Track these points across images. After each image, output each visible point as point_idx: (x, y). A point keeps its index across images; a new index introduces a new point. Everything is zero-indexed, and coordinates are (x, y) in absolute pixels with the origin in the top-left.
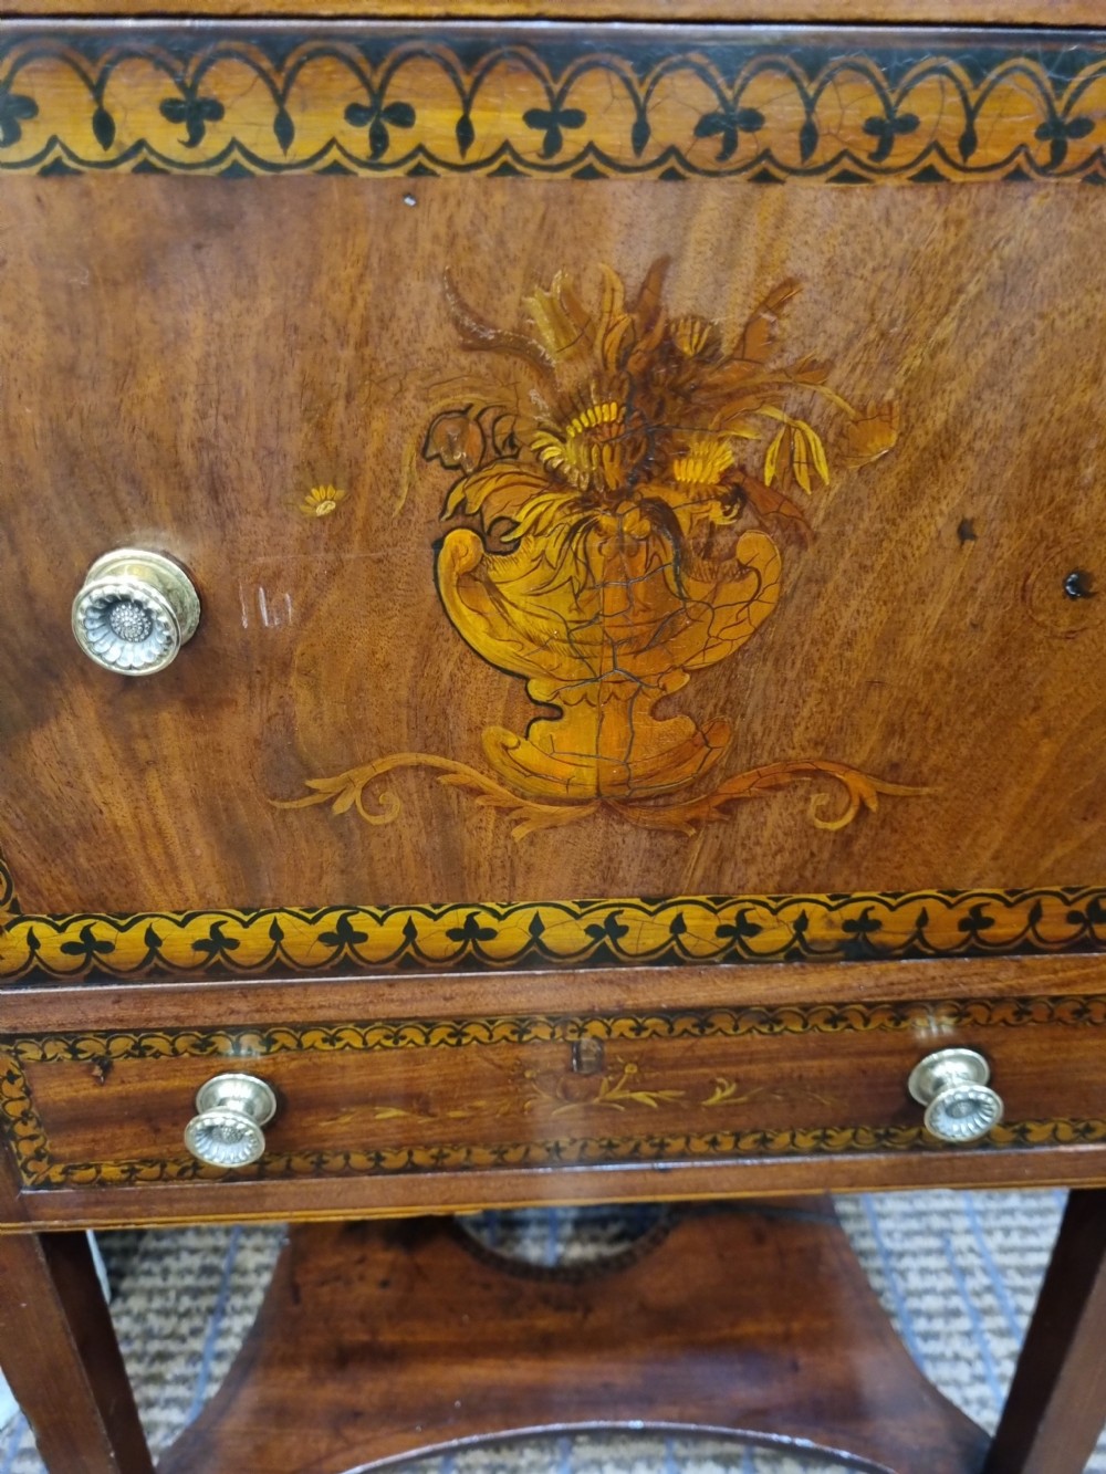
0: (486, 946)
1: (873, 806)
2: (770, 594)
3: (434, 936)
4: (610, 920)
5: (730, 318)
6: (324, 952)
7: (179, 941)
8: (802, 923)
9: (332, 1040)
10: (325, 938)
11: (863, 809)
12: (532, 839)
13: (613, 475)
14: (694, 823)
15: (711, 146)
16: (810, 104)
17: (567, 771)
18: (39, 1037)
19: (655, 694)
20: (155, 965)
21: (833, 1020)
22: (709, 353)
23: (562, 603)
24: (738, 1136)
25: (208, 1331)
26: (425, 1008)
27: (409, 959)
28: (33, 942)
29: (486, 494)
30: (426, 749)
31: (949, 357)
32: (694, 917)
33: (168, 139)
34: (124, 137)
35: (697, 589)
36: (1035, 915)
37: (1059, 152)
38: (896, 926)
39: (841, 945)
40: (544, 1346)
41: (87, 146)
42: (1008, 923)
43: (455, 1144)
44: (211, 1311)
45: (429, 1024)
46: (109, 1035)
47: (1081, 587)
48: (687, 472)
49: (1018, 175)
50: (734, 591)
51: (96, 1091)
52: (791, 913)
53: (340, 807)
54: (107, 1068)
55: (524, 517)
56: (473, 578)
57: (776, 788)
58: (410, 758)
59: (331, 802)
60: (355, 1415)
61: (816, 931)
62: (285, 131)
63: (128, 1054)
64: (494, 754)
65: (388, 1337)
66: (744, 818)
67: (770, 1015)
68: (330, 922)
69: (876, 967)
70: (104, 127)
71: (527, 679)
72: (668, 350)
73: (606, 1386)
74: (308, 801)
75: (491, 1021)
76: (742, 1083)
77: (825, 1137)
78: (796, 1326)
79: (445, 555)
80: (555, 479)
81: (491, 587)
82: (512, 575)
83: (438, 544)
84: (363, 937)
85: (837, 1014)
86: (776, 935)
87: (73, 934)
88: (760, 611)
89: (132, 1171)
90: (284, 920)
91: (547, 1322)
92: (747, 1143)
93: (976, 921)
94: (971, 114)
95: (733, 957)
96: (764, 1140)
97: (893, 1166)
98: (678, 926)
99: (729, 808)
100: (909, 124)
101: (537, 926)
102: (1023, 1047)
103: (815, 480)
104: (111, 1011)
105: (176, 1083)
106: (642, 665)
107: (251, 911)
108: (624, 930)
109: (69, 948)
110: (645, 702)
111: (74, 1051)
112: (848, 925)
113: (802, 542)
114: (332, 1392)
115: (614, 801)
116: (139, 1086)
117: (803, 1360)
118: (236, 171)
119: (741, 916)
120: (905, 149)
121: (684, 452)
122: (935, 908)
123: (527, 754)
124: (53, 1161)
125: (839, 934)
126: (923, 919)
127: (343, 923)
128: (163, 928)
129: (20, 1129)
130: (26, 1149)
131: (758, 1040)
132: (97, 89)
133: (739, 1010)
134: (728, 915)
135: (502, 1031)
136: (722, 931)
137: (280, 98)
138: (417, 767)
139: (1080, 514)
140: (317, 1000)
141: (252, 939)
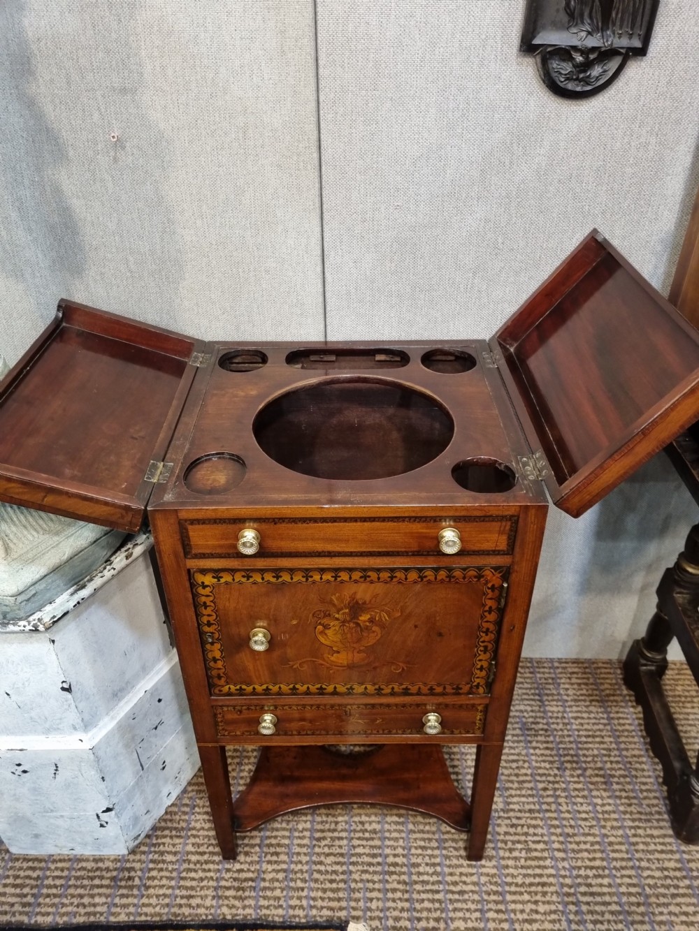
0: (324, 691)
1: (405, 668)
2: (379, 635)
3: (313, 689)
4: (351, 687)
5: (367, 598)
6: (290, 691)
7: (259, 689)
8: (393, 688)
9: (290, 708)
10: (290, 689)
11: (403, 669)
12: (334, 673)
13: (348, 619)
14: (368, 670)
15: (363, 579)
16: (378, 575)
17: (340, 661)
18: (228, 706)
19: (358, 650)
20: (254, 693)
21: (403, 707)
22: (364, 603)
23: (339, 636)
24: (383, 730)
25: (237, 770)
26: (311, 702)
27: (308, 693)
28: (230, 688)
29: (325, 621)
30: (313, 658)
31: (408, 604)
32: (369, 687)
33: (274, 580)
34: (266, 580)
35: (365, 634)
36: (445, 688)
37: (422, 580)
38: (414, 689)
39: (403, 693)
40: (343, 778)
41: (260, 580)
42: (439, 690)
43: (317, 730)
44: (238, 763)
45: (312, 706)
46: (242, 706)
47: (440, 635)
48: (361, 618)
49: (416, 582)
50: (372, 635)
51: (238, 717)
52: (391, 686)
53: (295, 667)
54: (241, 712)
55: (332, 624)
56: (321, 633)
57: (384, 665)
58: (309, 659)
59: (292, 666)
60: (287, 796)
61: (396, 690)
62: (292, 579)
63: (246, 709)
64: (326, 659)
65: (297, 774)
66: (378, 670)
67: (388, 706)
68: (291, 686)
69: (411, 697)
70: (263, 579)
71: (332, 647)
72: (357, 602)
73: (361, 791)
74: (288, 666)
75: (325, 705)
76: (383, 720)
77: (404, 731)
78: (421, 776)
79: (317, 630)
80: (337, 619)
81: (326, 634)
82: (329, 632)
83: (316, 628)
84: (298, 689)
85: (404, 706)
86: (387, 690)
87: (238, 687)
88: (378, 638)
89: (243, 733)
90: (282, 686)
91: (344, 771)
92: (386, 732)
93: (431, 689)
94: (406, 576)
95: (378, 694)
96: (390, 731)
97: (422, 738)
98: (366, 688)
99: (375, 668)
100: (396, 577)
101: (335, 688)
102: (447, 713)
103: (386, 620)
104: (244, 702)
105: (255, 716)
106: (355, 645)
107: (275, 684)
108: (354, 689)
109: (236, 690)
110: (355, 651)
111: (234, 709)
112: (403, 689)
113: (384, 628)
114: (280, 789)
115: (350, 667)
116: (248, 716)
117: (421, 786)
118: (284, 583)
119: (379, 687)
120: (395, 580)
121: (361, 616)
122: (422, 687)
123: (332, 659)
124: (226, 731)
125: (401, 691)
126: (420, 688)
127: (294, 687)
128: (256, 687)
129: (220, 724)
130: (220, 728)
131: (386, 710)
132: (262, 575)
133: (381, 705)
134: (377, 687)
135: (328, 707)
136: (375, 689)
137: (291, 575)
138: (311, 661)
139: (438, 624)
140: (287, 700)
141: (275, 689)
